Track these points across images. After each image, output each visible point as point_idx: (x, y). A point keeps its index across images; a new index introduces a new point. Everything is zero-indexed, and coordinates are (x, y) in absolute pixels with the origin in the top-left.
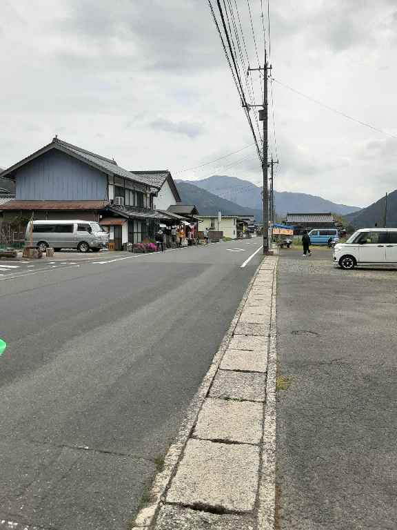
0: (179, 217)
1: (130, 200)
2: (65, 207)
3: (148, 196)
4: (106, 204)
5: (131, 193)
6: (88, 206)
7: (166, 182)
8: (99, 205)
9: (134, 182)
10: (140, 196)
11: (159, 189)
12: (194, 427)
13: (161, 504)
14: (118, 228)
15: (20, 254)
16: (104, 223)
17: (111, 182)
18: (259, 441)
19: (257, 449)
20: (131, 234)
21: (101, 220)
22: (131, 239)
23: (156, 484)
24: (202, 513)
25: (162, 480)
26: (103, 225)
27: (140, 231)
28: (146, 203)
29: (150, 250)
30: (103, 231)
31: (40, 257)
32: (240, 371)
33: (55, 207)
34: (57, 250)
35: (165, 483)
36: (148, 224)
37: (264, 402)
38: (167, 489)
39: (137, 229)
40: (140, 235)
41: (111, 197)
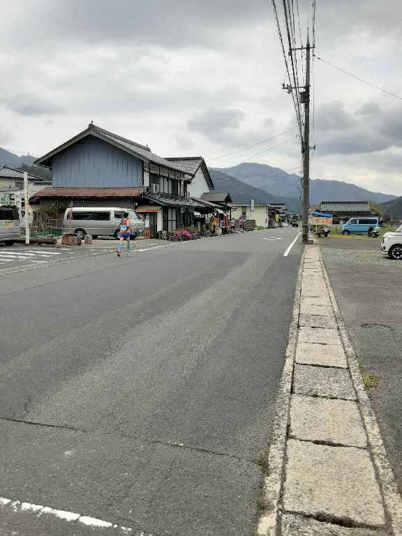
0: (214, 205)
1: (165, 187)
2: (100, 194)
3: (182, 183)
4: (141, 192)
5: (165, 180)
6: (123, 193)
7: (200, 169)
8: (134, 193)
9: (168, 168)
10: (175, 183)
11: (193, 176)
12: (289, 426)
13: (280, 512)
14: (153, 215)
15: (59, 241)
16: (140, 210)
17: (146, 169)
18: (366, 445)
19: (366, 453)
20: (165, 221)
21: (136, 207)
22: (165, 227)
23: (268, 488)
24: (329, 525)
25: (272, 485)
26: (139, 213)
27: (174, 218)
28: (181, 190)
29: (186, 238)
30: (139, 218)
31: (79, 244)
32: (319, 366)
33: (91, 194)
34: (95, 237)
35: (277, 488)
36: (182, 212)
37: (357, 401)
38: (281, 495)
39: (172, 215)
40: (174, 223)
41: (147, 184)
